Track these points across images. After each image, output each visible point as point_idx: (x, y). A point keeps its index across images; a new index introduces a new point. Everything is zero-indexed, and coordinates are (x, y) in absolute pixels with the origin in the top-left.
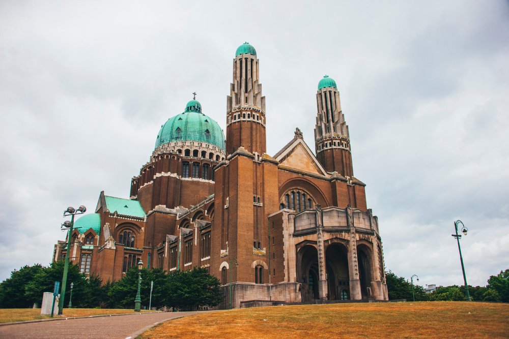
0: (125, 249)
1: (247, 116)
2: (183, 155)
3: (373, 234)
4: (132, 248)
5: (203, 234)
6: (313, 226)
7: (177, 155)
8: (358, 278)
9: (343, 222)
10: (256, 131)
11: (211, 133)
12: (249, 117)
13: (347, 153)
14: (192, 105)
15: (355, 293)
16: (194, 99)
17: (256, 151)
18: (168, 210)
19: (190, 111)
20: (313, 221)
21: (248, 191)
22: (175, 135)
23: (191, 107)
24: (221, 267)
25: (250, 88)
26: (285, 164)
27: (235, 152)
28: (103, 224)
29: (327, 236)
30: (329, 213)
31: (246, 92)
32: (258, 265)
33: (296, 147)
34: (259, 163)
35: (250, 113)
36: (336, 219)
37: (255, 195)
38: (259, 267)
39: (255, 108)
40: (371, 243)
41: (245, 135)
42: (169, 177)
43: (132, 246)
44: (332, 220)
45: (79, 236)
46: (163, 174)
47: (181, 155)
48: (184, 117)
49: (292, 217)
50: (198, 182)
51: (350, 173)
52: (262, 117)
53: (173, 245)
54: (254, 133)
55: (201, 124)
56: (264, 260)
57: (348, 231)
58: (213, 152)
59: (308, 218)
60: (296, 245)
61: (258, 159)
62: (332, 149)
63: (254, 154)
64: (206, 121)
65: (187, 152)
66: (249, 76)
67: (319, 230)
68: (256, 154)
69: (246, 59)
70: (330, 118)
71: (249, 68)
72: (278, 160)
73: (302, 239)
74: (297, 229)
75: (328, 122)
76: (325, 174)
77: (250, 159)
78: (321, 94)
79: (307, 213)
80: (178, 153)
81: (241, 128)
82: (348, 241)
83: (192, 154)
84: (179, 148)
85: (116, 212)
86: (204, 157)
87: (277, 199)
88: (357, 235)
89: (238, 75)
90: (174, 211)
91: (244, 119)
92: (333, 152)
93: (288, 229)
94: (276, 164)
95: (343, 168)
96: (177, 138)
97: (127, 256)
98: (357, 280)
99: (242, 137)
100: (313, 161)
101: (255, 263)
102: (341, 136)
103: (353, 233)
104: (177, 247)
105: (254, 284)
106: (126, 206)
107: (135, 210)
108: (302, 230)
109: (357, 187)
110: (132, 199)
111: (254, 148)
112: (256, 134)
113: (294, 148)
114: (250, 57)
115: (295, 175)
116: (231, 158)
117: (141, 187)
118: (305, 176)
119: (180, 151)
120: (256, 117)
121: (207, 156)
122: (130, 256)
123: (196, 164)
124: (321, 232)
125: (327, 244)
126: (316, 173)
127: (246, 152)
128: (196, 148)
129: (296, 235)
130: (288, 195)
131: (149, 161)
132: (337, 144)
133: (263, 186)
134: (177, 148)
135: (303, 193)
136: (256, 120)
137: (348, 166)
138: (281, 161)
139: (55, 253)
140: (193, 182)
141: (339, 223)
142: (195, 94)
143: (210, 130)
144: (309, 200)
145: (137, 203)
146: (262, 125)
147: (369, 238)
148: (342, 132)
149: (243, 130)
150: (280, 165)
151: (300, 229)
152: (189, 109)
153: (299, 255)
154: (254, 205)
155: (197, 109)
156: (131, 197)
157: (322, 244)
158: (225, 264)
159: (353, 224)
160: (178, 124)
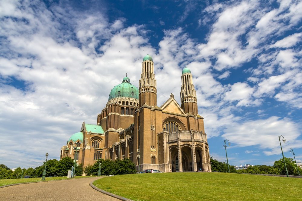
0: (95, 149)
1: (148, 90)
2: (121, 104)
3: (203, 142)
4: (98, 148)
5: (129, 142)
6: (176, 139)
7: (118, 104)
8: (196, 162)
9: (189, 137)
10: (152, 96)
11: (134, 93)
12: (149, 90)
13: (195, 104)
14: (126, 80)
15: (194, 168)
16: (126, 76)
17: (152, 105)
18: (115, 130)
19: (125, 82)
20: (176, 137)
21: (148, 123)
22: (118, 94)
23: (125, 80)
24: (137, 157)
25: (149, 76)
26: (165, 110)
27: (143, 106)
28: (84, 137)
29: (182, 143)
30: (183, 133)
31: (148, 78)
32: (153, 156)
33: (171, 102)
34: (153, 111)
35: (149, 88)
36: (186, 136)
37: (152, 125)
38: (153, 157)
39: (152, 85)
40: (202, 146)
41: (147, 98)
42: (115, 115)
43: (98, 147)
44: (184, 136)
45: (73, 143)
46: (112, 113)
47: (120, 104)
48: (122, 86)
49: (168, 135)
50: (128, 117)
51: (196, 113)
52: (155, 89)
53: (117, 147)
54: (151, 97)
55: (129, 89)
56: (155, 154)
57: (191, 141)
58: (135, 102)
59: (174, 135)
60: (169, 147)
61: (153, 108)
62: (188, 102)
63: (151, 107)
64: (132, 87)
65: (124, 102)
66: (149, 71)
67: (178, 141)
68: (152, 106)
69: (148, 63)
70: (187, 88)
71: (149, 67)
72: (162, 109)
73: (171, 145)
74: (169, 140)
75: (186, 89)
76: (185, 114)
77: (149, 109)
78: (183, 76)
79: (174, 133)
80: (119, 103)
81: (145, 95)
82: (191, 146)
83: (125, 103)
84: (120, 101)
85: (90, 132)
86: (131, 105)
87: (161, 126)
88: (195, 143)
89: (144, 70)
90: (117, 131)
91: (147, 91)
92: (188, 104)
93: (166, 140)
94: (161, 111)
95: (193, 111)
96: (118, 96)
97: (96, 152)
98: (195, 163)
99: (146, 99)
100: (179, 108)
101: (151, 155)
102: (192, 96)
103: (193, 142)
104: (118, 147)
105: (151, 164)
106: (95, 129)
107: (99, 130)
108: (172, 141)
109: (199, 120)
110: (98, 125)
111: (151, 104)
112: (152, 97)
113: (170, 103)
114: (149, 62)
115: (170, 115)
116: (141, 109)
117: (102, 119)
118: (175, 116)
119: (120, 102)
120: (152, 90)
121: (133, 104)
122: (97, 152)
123: (128, 108)
124: (179, 141)
125: (182, 147)
126: (180, 114)
127: (148, 106)
128: (127, 101)
129: (169, 143)
130: (167, 124)
131: (106, 107)
132: (190, 100)
133: (155, 121)
134: (118, 101)
135: (174, 123)
136: (152, 91)
137: (195, 110)
138: (164, 109)
139: (62, 151)
140: (126, 117)
141: (188, 137)
142: (127, 74)
143: (134, 92)
144: (177, 126)
145: (100, 126)
146: (155, 93)
147: (201, 144)
148: (193, 94)
149: (146, 96)
150: (163, 111)
151: (171, 140)
152: (124, 81)
153: (170, 151)
154: (151, 130)
155: (128, 82)
156: (97, 123)
157: (180, 147)
158: (138, 156)
159: (194, 138)
160: (119, 89)
